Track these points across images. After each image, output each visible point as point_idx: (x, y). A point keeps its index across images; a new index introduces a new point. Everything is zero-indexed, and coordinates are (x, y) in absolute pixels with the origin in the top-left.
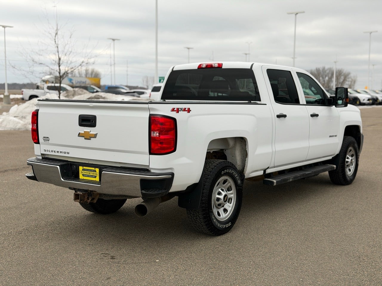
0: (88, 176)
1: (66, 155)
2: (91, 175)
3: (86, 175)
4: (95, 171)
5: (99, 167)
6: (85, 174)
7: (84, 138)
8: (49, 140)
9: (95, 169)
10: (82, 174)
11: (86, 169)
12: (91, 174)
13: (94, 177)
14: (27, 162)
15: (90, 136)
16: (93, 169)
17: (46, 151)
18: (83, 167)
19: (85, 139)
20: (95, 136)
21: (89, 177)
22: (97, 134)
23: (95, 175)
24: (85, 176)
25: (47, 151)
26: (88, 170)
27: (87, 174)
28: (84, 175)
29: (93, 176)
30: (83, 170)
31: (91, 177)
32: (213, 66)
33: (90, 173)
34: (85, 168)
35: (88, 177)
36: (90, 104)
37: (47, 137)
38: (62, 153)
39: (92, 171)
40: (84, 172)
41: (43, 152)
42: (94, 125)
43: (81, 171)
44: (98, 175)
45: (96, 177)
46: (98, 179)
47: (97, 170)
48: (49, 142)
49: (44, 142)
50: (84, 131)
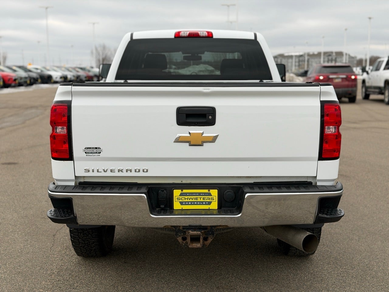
0: (193, 203)
1: (141, 174)
2: (200, 202)
3: (189, 202)
5: (216, 187)
6: (186, 200)
7: (188, 144)
8: (100, 153)
9: (209, 191)
10: (180, 202)
11: (189, 193)
12: (199, 200)
13: (206, 204)
14: (49, 194)
15: (203, 140)
16: (206, 191)
17: (89, 171)
18: (182, 191)
19: (190, 145)
22: (218, 135)
23: (208, 200)
24: (186, 204)
25: (93, 171)
26: (191, 194)
27: (191, 200)
29: (204, 203)
30: (181, 195)
32: (200, 34)
33: (196, 199)
34: (185, 191)
35: (191, 204)
37: (96, 148)
38: (131, 172)
39: (202, 195)
40: (184, 199)
41: (80, 173)
42: (212, 123)
43: (176, 197)
44: (215, 200)
45: (209, 203)
46: (214, 205)
47: (214, 193)
48: (99, 155)
49: (87, 155)
50: (190, 133)
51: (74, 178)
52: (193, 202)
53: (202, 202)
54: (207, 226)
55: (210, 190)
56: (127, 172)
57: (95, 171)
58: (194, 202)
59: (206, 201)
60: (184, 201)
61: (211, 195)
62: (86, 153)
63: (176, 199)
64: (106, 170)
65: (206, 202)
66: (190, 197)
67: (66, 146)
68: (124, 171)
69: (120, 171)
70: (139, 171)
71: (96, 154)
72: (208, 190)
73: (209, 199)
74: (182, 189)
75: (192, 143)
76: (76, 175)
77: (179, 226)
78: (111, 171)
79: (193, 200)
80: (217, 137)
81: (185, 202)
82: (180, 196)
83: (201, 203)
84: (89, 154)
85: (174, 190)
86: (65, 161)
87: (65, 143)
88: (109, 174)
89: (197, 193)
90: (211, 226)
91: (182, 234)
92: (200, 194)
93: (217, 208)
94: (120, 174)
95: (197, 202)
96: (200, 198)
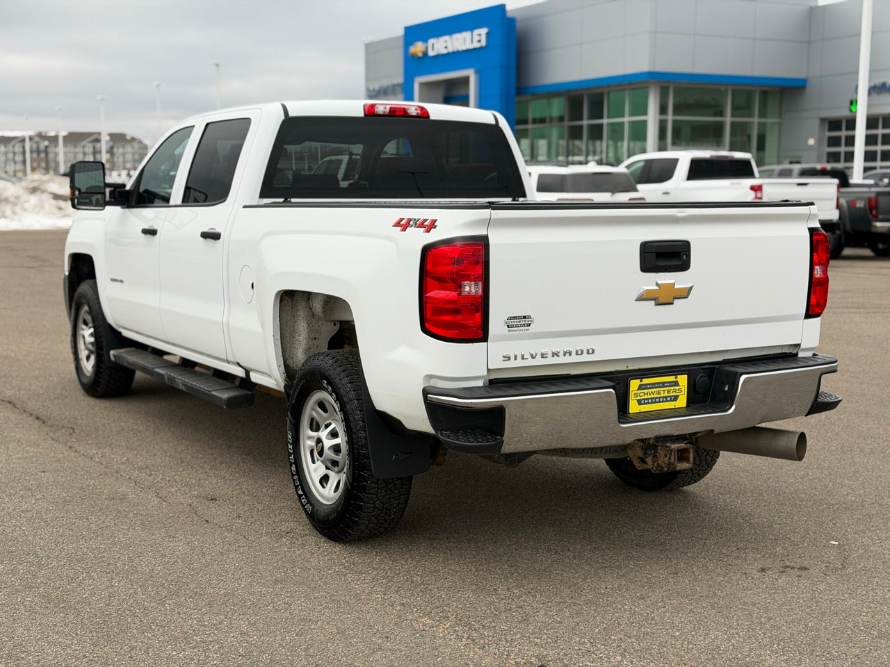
0: (654, 401)
1: (585, 358)
2: (663, 397)
3: (648, 399)
4: (676, 384)
5: (686, 371)
6: (646, 397)
7: (653, 302)
8: (530, 324)
9: (676, 378)
10: (638, 401)
11: (650, 384)
12: (662, 395)
13: (671, 400)
15: (674, 295)
16: (672, 378)
17: (509, 359)
18: (641, 381)
20: (685, 294)
21: (656, 402)
23: (674, 394)
24: (645, 404)
25: (516, 359)
26: (653, 386)
27: (652, 396)
28: (642, 402)
29: (669, 399)
30: (640, 388)
31: (663, 401)
32: (408, 111)
33: (659, 393)
34: (646, 381)
35: (652, 403)
36: (679, 212)
37: (525, 317)
38: (570, 355)
39: (667, 386)
40: (643, 394)
41: (497, 363)
42: (684, 266)
43: (634, 393)
44: (683, 393)
45: (676, 398)
46: (682, 402)
47: (683, 380)
48: (528, 330)
49: (509, 331)
50: (657, 284)
51: (485, 373)
52: (654, 398)
53: (666, 397)
54: (686, 434)
55: (678, 376)
56: (565, 355)
57: (519, 357)
58: (656, 398)
59: (671, 394)
60: (643, 397)
61: (678, 385)
62: (508, 326)
63: (633, 396)
64: (534, 355)
65: (671, 397)
66: (650, 390)
67: (478, 316)
68: (561, 354)
69: (555, 356)
70: (582, 353)
71: (523, 328)
72: (674, 377)
73: (675, 392)
74: (641, 379)
75: (660, 301)
76: (489, 368)
77: (649, 439)
78: (543, 356)
79: (655, 396)
80: (691, 288)
81: (645, 399)
82: (638, 389)
83: (665, 399)
84: (513, 329)
85: (632, 381)
86: (475, 344)
87: (477, 311)
88: (539, 361)
89: (659, 383)
90: (689, 434)
91: (653, 451)
92: (663, 385)
93: (685, 405)
94: (556, 360)
95: (659, 398)
96: (664, 391)
